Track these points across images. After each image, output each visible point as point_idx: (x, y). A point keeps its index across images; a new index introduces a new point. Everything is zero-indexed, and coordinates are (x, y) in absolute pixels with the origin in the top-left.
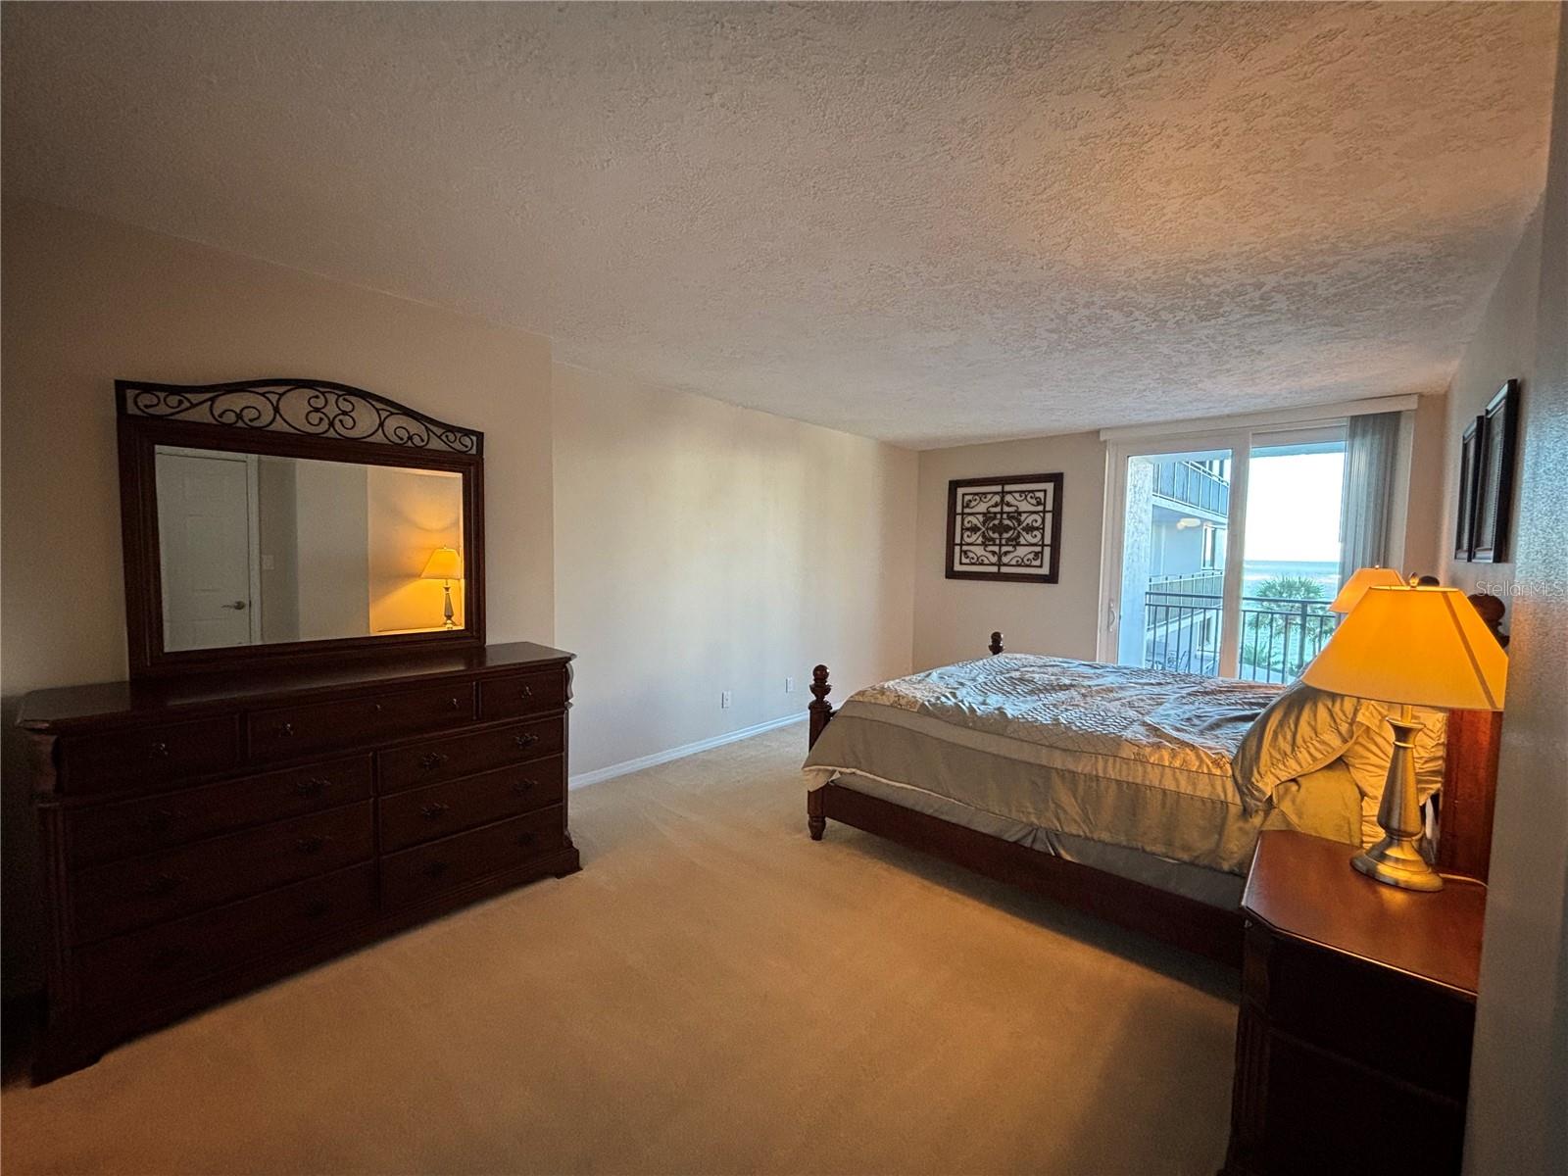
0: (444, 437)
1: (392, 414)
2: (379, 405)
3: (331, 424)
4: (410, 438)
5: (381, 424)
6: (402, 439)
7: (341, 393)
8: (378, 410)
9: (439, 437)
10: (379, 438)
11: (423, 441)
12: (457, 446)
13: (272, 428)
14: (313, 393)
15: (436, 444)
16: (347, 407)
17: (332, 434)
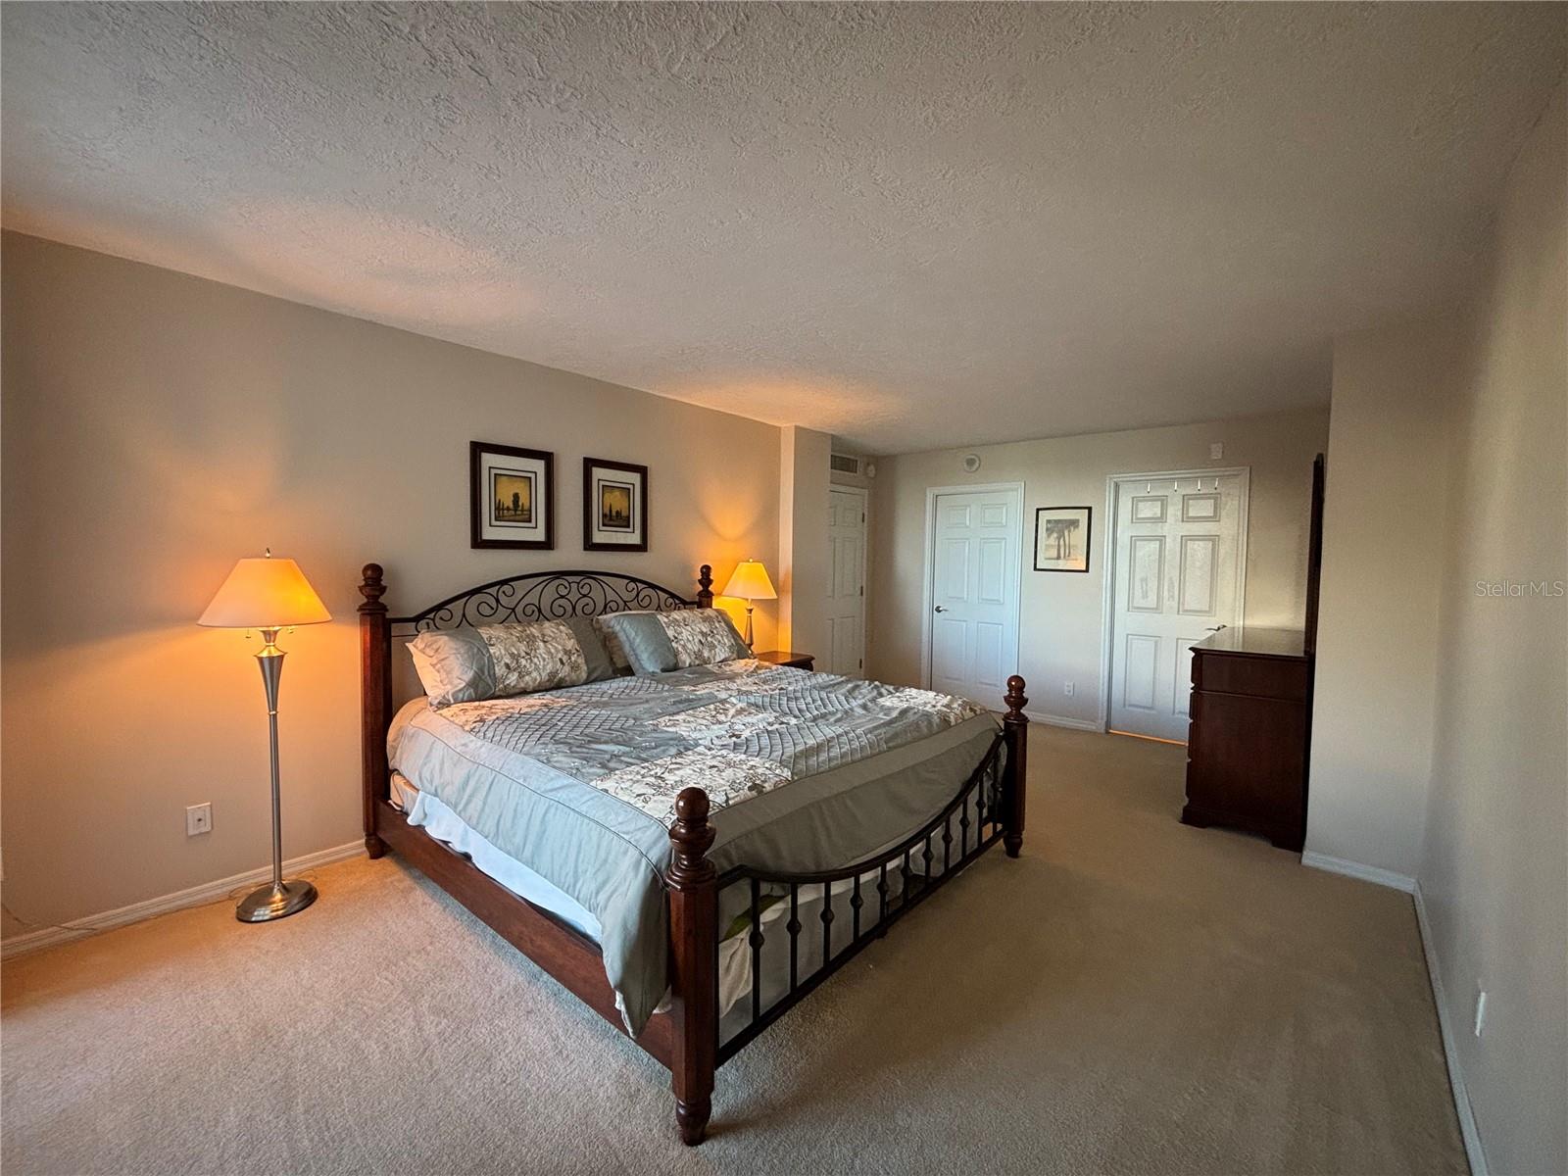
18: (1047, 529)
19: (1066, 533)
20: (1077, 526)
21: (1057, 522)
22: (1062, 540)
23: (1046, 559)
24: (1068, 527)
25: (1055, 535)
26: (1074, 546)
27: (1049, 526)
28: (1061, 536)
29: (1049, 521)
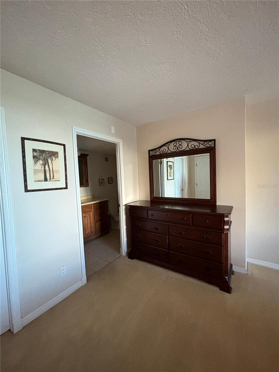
0: (204, 144)
1: (190, 142)
2: (187, 141)
3: (178, 148)
4: (195, 147)
5: (188, 145)
6: (192, 148)
7: (179, 140)
8: (187, 142)
9: (202, 144)
10: (188, 149)
11: (198, 146)
12: (208, 145)
13: (168, 152)
14: (174, 142)
15: (202, 147)
16: (180, 143)
17: (178, 151)
18: (34, 157)
19: (50, 161)
20: (58, 157)
21: (42, 152)
22: (47, 166)
23: (35, 181)
24: (50, 156)
25: (41, 162)
26: (56, 171)
27: (35, 154)
28: (46, 163)
29: (34, 150)
